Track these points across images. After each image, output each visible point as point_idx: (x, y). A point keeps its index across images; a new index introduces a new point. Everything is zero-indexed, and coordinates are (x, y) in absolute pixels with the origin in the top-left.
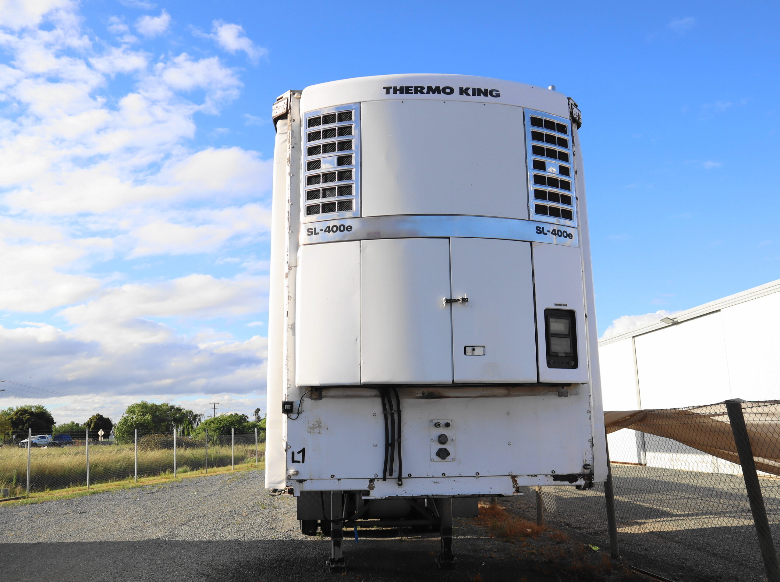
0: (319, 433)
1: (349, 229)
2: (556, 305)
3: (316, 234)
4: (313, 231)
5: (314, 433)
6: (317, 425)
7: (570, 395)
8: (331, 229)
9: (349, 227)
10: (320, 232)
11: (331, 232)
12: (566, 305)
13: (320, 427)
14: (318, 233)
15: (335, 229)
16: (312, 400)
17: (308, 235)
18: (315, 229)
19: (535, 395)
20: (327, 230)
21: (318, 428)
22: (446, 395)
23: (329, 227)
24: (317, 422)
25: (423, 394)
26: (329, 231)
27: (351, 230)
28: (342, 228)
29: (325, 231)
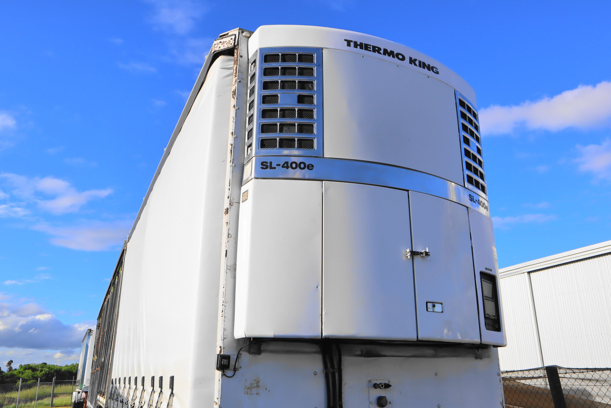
0: (257, 394)
1: (310, 168)
2: (486, 269)
3: (271, 168)
4: (269, 165)
5: (252, 394)
6: (255, 385)
7: (484, 357)
8: (289, 165)
9: (310, 166)
10: (277, 167)
11: (290, 168)
12: (491, 270)
13: (258, 386)
14: (275, 168)
15: (294, 165)
16: (250, 355)
17: (262, 168)
18: (271, 163)
19: (457, 356)
20: (285, 165)
21: (256, 388)
22: (383, 353)
23: (287, 163)
24: (255, 380)
25: (362, 351)
26: (287, 167)
27: (313, 169)
28: (302, 166)
29: (283, 166)
